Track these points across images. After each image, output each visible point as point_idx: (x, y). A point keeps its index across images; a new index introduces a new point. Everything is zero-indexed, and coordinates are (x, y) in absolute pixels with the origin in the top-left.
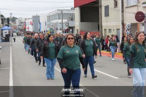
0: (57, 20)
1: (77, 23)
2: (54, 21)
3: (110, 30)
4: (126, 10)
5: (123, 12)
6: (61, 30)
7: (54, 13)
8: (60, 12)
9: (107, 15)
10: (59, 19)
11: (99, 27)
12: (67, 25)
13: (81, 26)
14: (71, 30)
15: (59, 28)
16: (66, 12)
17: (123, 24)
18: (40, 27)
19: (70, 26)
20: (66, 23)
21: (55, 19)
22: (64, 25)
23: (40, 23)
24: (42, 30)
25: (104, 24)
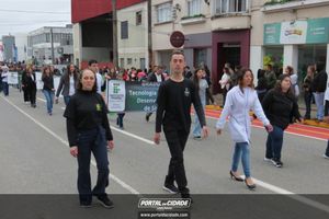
0: (43, 44)
1: (76, 49)
2: (39, 46)
3: (129, 60)
4: (154, 29)
5: (150, 31)
6: (50, 59)
7: (39, 32)
8: (49, 31)
9: (125, 36)
10: (47, 42)
11: (112, 55)
12: (61, 51)
13: (83, 53)
15: (47, 56)
16: (59, 31)
17: (150, 51)
20: (58, 48)
21: (40, 42)
22: (56, 51)
24: (20, 59)
25: (120, 51)
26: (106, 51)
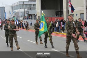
0: (18, 10)
2: (16, 11)
6: (22, 17)
10: (20, 9)
12: (27, 13)
14: (31, 17)
15: (20, 16)
18: (6, 16)
19: (29, 14)
20: (26, 12)
21: (17, 9)
23: (5, 13)
24: (7, 18)
26: (53, 11)
